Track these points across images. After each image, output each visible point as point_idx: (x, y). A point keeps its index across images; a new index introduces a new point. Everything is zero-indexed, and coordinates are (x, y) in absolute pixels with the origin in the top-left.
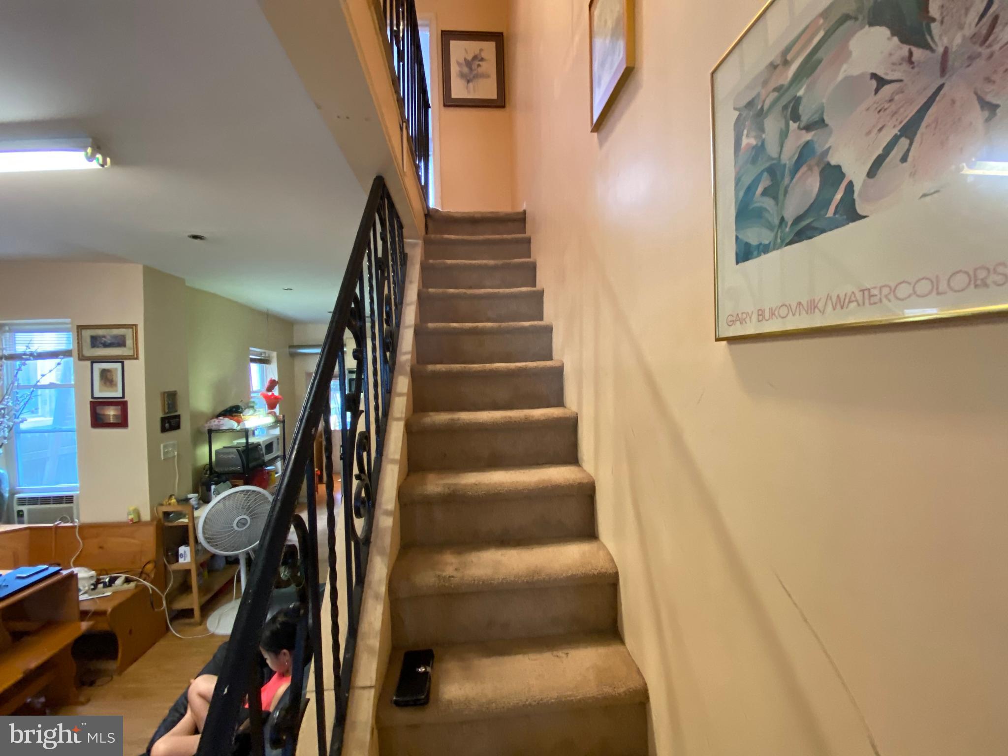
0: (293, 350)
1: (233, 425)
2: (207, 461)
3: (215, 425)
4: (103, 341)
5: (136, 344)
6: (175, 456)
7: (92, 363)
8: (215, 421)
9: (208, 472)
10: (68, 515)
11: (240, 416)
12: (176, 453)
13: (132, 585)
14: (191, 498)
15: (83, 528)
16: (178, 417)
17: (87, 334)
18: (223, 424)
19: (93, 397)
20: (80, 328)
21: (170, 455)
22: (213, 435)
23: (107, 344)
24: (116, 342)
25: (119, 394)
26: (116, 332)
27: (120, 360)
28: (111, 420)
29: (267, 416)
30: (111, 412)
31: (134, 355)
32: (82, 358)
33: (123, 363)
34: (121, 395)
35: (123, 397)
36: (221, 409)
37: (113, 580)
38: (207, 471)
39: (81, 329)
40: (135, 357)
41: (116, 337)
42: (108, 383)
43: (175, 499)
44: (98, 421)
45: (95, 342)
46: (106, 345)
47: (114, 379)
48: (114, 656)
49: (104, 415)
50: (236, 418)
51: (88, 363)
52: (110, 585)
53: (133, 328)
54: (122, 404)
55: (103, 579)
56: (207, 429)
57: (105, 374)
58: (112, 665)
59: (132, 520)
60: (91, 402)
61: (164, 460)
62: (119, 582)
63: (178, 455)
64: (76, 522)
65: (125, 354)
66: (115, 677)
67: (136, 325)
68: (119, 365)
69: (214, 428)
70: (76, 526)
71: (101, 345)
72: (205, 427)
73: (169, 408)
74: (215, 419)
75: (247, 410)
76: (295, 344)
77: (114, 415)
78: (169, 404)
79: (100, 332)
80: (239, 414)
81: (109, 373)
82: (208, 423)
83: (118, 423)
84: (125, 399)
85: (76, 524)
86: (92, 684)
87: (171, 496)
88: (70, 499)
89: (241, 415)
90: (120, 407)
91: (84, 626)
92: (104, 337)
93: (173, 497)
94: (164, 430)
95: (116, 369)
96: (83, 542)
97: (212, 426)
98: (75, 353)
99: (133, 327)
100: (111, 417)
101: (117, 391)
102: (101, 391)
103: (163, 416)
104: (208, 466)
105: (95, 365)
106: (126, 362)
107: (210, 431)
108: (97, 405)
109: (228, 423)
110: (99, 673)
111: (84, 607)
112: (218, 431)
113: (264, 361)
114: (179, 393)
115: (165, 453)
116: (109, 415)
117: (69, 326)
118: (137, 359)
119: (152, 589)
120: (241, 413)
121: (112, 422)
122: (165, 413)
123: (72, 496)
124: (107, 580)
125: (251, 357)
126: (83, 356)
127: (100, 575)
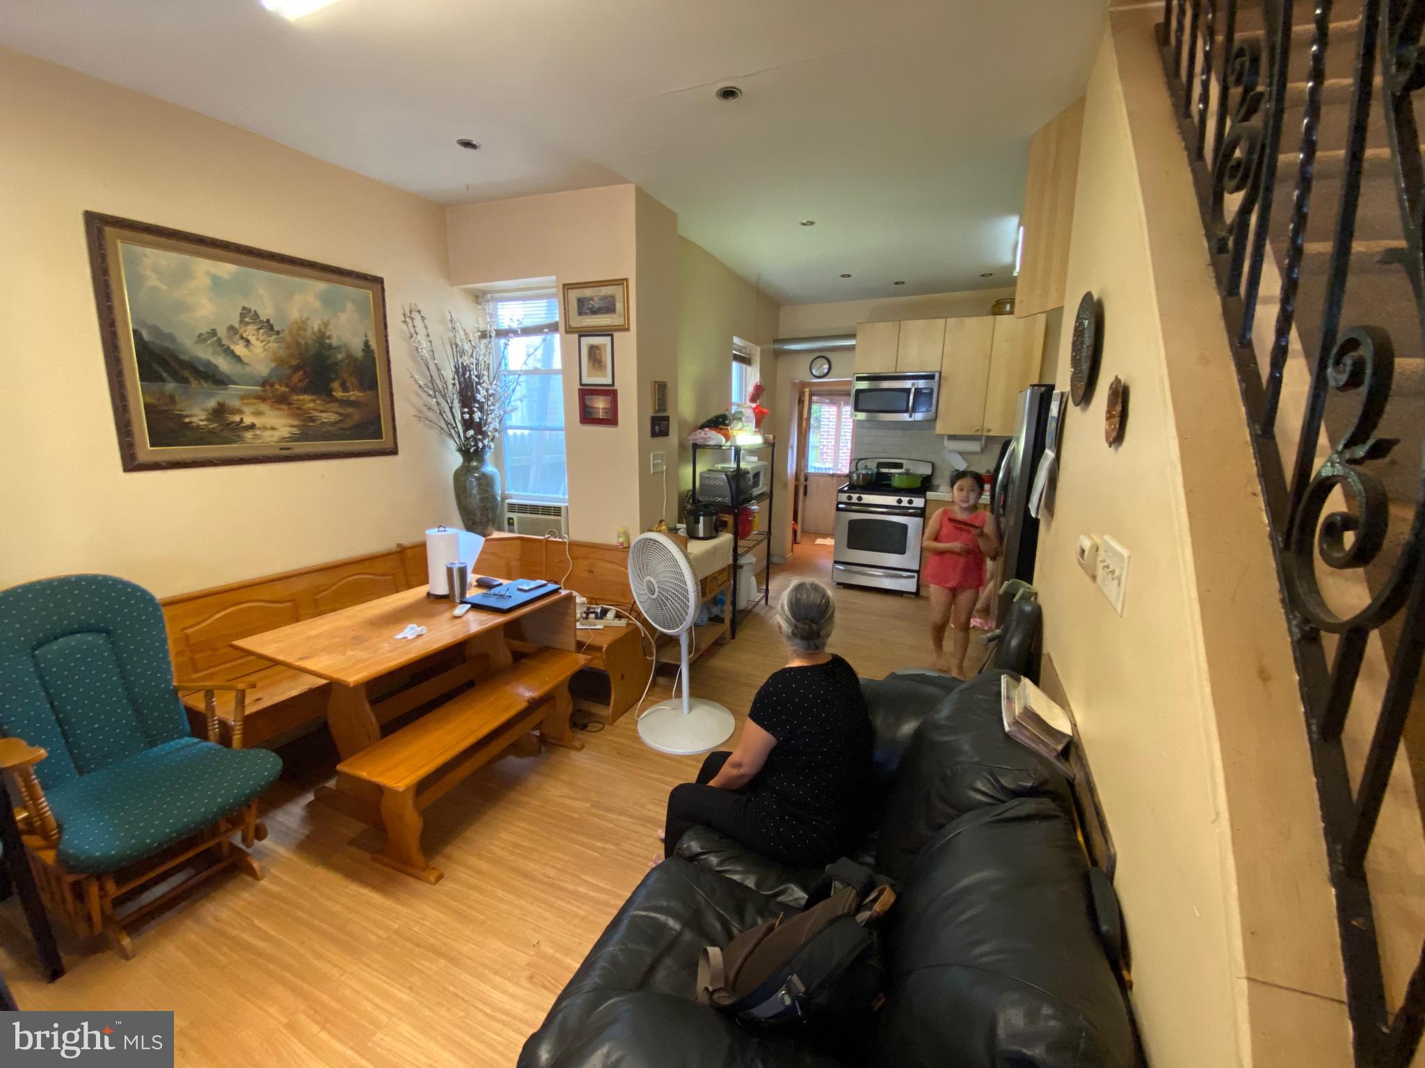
0: (778, 346)
1: (722, 441)
2: (690, 487)
3: (701, 438)
4: (590, 306)
5: (628, 308)
6: (663, 472)
7: (580, 336)
8: (700, 433)
9: (691, 501)
10: (555, 529)
11: (727, 429)
12: (665, 468)
13: (623, 622)
14: (679, 529)
15: (573, 545)
16: (667, 419)
17: (574, 295)
18: (710, 438)
19: (581, 384)
20: (567, 287)
21: (659, 470)
22: (698, 451)
23: (595, 309)
24: (605, 305)
25: (607, 380)
26: (605, 291)
27: (607, 332)
28: (601, 414)
29: (754, 435)
30: (600, 404)
31: (625, 325)
32: (569, 330)
33: (612, 336)
34: (610, 382)
35: (613, 385)
36: (703, 420)
37: (604, 612)
38: (690, 498)
39: (568, 289)
40: (625, 328)
41: (604, 298)
42: (596, 365)
43: (666, 525)
44: (587, 417)
45: (584, 307)
46: (594, 312)
47: (603, 359)
48: (605, 700)
49: (592, 408)
50: (723, 431)
51: (576, 336)
52: (601, 618)
53: (623, 284)
54: (610, 393)
55: (594, 608)
56: (691, 442)
57: (593, 349)
58: (606, 712)
59: (622, 544)
60: (579, 389)
61: (654, 473)
62: (610, 615)
63: (666, 469)
64: (566, 538)
65: (616, 323)
66: (607, 727)
67: (626, 280)
68: (607, 340)
69: (699, 442)
70: (566, 542)
71: (588, 311)
72: (689, 440)
73: (659, 405)
74: (700, 431)
75: (735, 422)
76: (780, 337)
77: (604, 408)
78: (659, 399)
79: (588, 292)
80: (725, 427)
81: (597, 351)
82: (693, 434)
83: (607, 419)
84: (615, 388)
85: (565, 540)
86: (584, 727)
87: (661, 521)
88: (557, 511)
89: (729, 428)
90: (609, 398)
91: (582, 659)
92: (591, 299)
93: (664, 523)
94: (654, 434)
95: (605, 345)
96: (573, 563)
97: (697, 439)
98: (562, 327)
99: (622, 282)
100: (600, 411)
101: (605, 376)
102: (589, 376)
103: (653, 415)
104: (691, 493)
105: (583, 339)
106: (616, 335)
107: (696, 447)
108: (586, 392)
109: (715, 437)
110: (591, 717)
111: (581, 637)
112: (704, 446)
113: (745, 360)
114: (669, 386)
115: (655, 465)
116: (599, 408)
117: (554, 290)
118: (628, 329)
119: (645, 634)
120: (727, 425)
121: (601, 417)
122: (656, 412)
123: (560, 508)
124: (599, 611)
125: (734, 352)
126: (570, 327)
127: (591, 604)
